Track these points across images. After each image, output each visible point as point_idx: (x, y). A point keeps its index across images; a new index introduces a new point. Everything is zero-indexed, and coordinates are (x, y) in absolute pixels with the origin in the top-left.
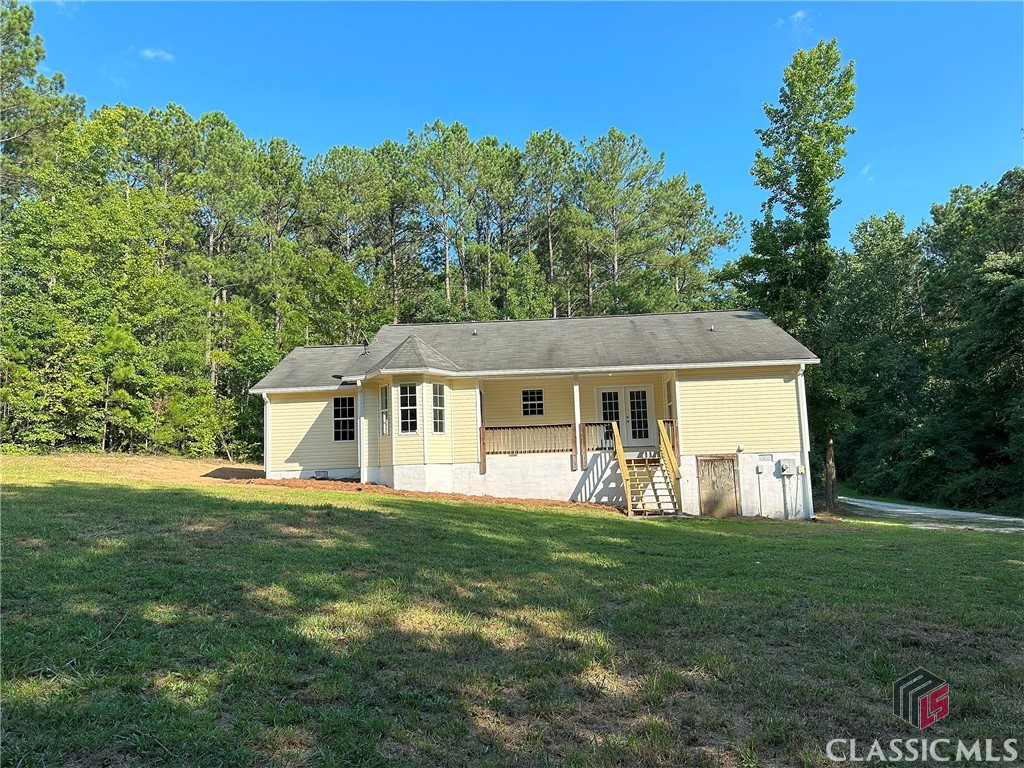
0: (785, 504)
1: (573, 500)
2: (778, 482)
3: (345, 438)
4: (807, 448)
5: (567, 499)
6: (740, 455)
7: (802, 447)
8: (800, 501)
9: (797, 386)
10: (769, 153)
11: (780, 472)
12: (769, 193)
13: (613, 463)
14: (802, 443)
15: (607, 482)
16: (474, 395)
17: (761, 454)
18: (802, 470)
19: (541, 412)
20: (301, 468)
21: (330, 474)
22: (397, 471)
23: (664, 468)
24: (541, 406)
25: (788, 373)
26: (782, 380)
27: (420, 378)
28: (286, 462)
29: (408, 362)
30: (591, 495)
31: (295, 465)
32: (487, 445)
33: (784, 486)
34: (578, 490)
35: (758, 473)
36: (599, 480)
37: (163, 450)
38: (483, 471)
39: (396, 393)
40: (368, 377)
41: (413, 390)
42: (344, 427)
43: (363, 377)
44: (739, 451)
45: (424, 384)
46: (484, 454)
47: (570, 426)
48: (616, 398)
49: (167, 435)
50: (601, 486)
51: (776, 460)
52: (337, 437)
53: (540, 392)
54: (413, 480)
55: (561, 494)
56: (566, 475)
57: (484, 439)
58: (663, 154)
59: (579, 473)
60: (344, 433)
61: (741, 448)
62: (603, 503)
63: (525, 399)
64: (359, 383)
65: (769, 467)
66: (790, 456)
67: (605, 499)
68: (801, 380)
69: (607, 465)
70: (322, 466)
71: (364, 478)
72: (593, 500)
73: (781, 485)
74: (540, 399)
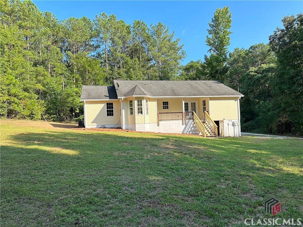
0: (234, 133)
1: (183, 133)
2: (233, 127)
3: (110, 115)
4: (240, 119)
5: (181, 133)
6: (224, 120)
7: (238, 118)
8: (238, 132)
9: (238, 102)
10: (210, 36)
11: (233, 125)
12: (210, 48)
13: (193, 123)
14: (238, 117)
15: (191, 128)
16: (155, 103)
17: (229, 120)
18: (238, 124)
19: (168, 108)
20: (97, 125)
21: (106, 126)
22: (137, 126)
23: (208, 124)
24: (168, 106)
25: (235, 99)
26: (234, 101)
27: (143, 98)
28: (91, 123)
29: (140, 93)
30: (187, 132)
31: (95, 124)
32: (159, 118)
33: (234, 128)
34: (184, 130)
35: (228, 125)
36: (189, 128)
37: (24, 118)
38: (158, 125)
39: (136, 103)
40: (126, 97)
41: (141, 102)
42: (110, 112)
43: (124, 97)
44: (224, 119)
45: (144, 100)
46: (159, 120)
47: (182, 112)
48: (188, 104)
49: (26, 112)
50: (190, 129)
51: (232, 122)
52: (108, 115)
53: (167, 102)
54: (141, 128)
55: (179, 131)
56: (181, 126)
57: (158, 116)
58: (173, 32)
59: (184, 126)
60: (110, 114)
61: (225, 118)
62: (191, 134)
63: (163, 104)
64: (123, 99)
65: (231, 123)
66: (235, 120)
67: (191, 133)
68: (239, 100)
69: (191, 123)
70: (103, 124)
71: (124, 128)
72: (188, 133)
73: (233, 128)
74: (168, 104)
